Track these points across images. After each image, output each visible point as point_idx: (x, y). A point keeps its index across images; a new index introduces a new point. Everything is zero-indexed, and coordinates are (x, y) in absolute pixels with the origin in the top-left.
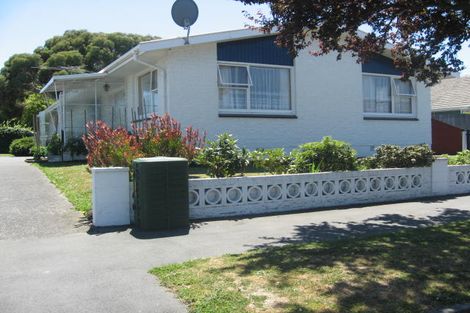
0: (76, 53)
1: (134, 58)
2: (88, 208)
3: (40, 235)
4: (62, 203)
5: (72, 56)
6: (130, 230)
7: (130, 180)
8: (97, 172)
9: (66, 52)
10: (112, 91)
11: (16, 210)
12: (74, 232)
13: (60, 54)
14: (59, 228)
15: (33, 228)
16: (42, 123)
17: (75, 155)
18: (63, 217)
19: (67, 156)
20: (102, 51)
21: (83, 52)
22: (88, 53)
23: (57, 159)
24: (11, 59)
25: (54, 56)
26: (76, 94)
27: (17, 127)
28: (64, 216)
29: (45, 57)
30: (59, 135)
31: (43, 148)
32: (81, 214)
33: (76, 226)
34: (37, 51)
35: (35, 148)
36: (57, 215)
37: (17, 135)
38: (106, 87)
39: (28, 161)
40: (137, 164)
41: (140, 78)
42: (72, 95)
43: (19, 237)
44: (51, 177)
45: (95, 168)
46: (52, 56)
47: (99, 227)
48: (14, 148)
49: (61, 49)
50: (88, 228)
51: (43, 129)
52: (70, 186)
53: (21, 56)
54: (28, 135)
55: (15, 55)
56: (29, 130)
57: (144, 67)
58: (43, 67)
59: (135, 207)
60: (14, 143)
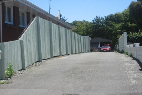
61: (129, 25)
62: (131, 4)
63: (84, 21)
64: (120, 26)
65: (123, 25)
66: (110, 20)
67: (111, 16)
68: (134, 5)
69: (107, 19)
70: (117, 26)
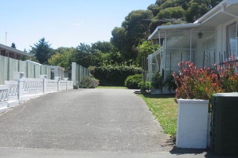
0: (179, 9)
1: (222, 10)
2: (174, 132)
3: (133, 150)
4: (154, 127)
5: (176, 11)
6: (205, 153)
7: (209, 112)
8: (182, 102)
9: (172, 8)
10: (205, 38)
11: (119, 129)
12: (160, 151)
13: (167, 10)
14: (149, 146)
15: (129, 145)
16: (150, 63)
17: (172, 89)
18: (153, 138)
19: (165, 90)
20: (200, 6)
21: (185, 8)
22: (189, 8)
23: (158, 92)
24: (130, 14)
25: (162, 12)
26: (177, 41)
27: (132, 67)
28: (155, 137)
29: (155, 12)
30: (161, 73)
31: (149, 83)
32: (168, 136)
33: (162, 146)
34: (150, 8)
35: (142, 83)
36: (149, 136)
37: (131, 72)
38: (200, 35)
39: (136, 93)
40: (215, 98)
41: (227, 27)
42: (173, 41)
43: (117, 150)
44: (150, 105)
45: (181, 99)
46: (161, 11)
47: (180, 149)
48: (128, 82)
49: (169, 6)
50: (171, 148)
51: (150, 68)
52: (164, 114)
53: (137, 12)
54: (139, 72)
55: (133, 12)
56: (140, 69)
57: (231, 18)
58: (154, 20)
59: (212, 134)
60: (128, 79)
61: (118, 56)
62: (114, 30)
63: (72, 48)
64: (108, 56)
65: (112, 55)
66: (97, 48)
67: (99, 44)
68: (116, 31)
69: (94, 46)
70: (104, 55)
